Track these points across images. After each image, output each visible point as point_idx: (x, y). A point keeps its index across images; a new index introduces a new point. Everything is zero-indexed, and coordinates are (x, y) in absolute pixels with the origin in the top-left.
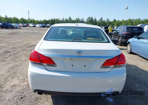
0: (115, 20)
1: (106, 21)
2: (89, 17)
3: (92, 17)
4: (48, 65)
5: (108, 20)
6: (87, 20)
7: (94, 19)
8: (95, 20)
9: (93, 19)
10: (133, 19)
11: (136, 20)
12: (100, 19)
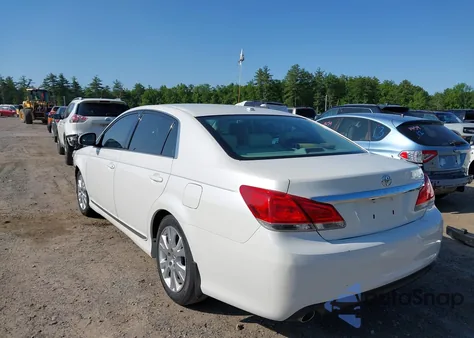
0: (139, 86)
1: (111, 90)
2: (52, 77)
3: (61, 77)
4: (327, 227)
5: (118, 85)
6: (46, 84)
7: (71, 81)
8: (76, 84)
9: (67, 82)
10: (191, 86)
11: (198, 88)
12: (92, 81)
